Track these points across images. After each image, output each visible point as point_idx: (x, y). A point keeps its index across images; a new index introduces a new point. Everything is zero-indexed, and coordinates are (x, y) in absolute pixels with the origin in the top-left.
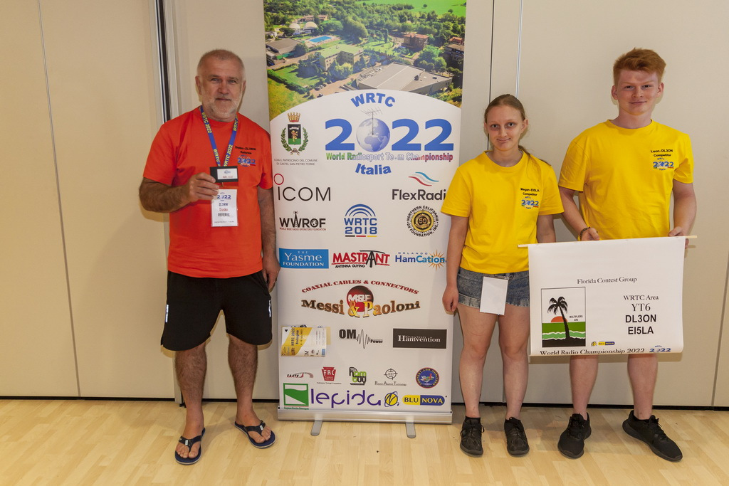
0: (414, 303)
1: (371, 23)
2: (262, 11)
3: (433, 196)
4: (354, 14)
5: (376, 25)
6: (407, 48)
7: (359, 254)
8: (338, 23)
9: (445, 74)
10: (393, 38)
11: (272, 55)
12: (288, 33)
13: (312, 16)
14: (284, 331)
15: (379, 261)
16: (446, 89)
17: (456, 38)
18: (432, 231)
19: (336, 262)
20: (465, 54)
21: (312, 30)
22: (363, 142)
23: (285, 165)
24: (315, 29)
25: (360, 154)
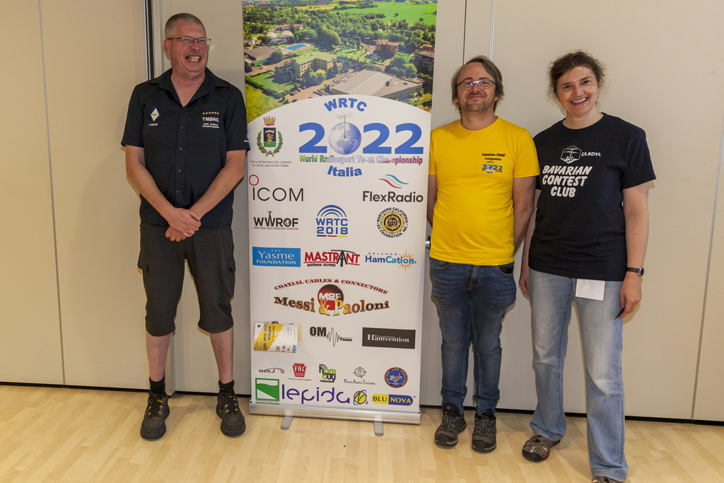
0: (383, 303)
1: (344, 31)
2: (241, 21)
3: (403, 199)
4: (328, 23)
5: (349, 33)
6: (378, 55)
7: (330, 253)
8: (313, 31)
9: (415, 80)
10: (365, 45)
11: (250, 62)
12: (265, 41)
13: (288, 25)
14: (257, 327)
15: (349, 261)
16: (416, 94)
17: (426, 45)
18: (402, 232)
19: (308, 260)
20: (435, 61)
21: (288, 38)
22: (335, 145)
23: (261, 167)
24: (291, 38)
25: (332, 156)
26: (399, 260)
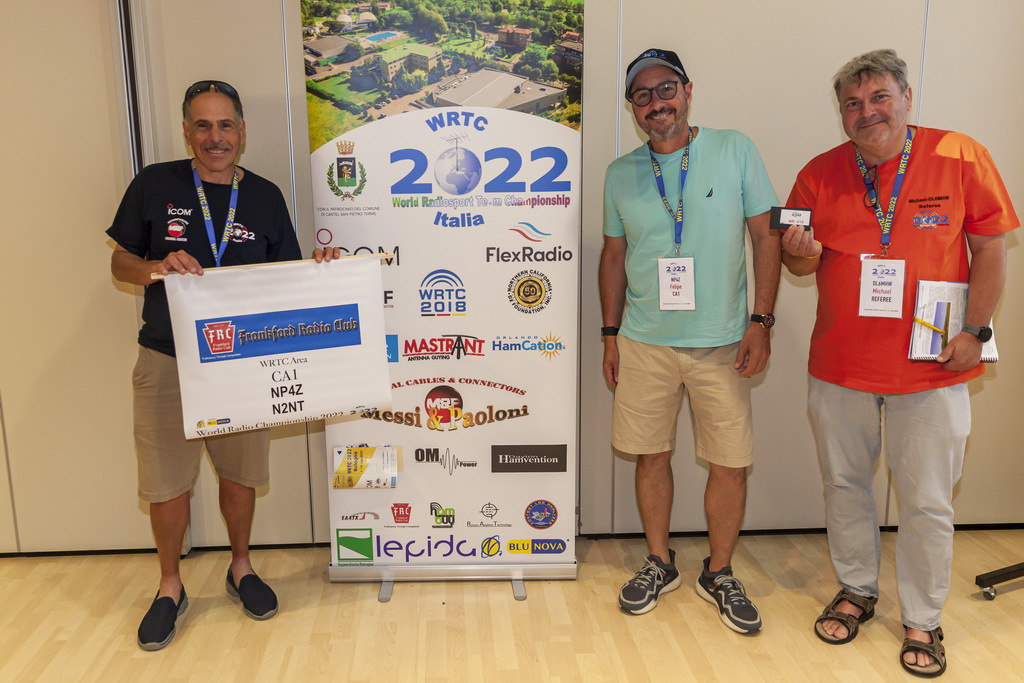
0: (520, 408)
1: (452, 13)
3: (544, 256)
4: (427, 1)
5: (458, 16)
6: (502, 48)
7: (441, 340)
8: (405, 13)
9: (557, 83)
10: (483, 34)
11: (312, 59)
12: (335, 28)
13: (369, 4)
14: (336, 454)
15: (469, 350)
16: (558, 104)
17: (571, 33)
18: (544, 305)
19: (409, 352)
20: (585, 57)
21: (368, 24)
22: (443, 181)
23: (334, 217)
24: (373, 23)
25: (440, 198)
26: (540, 346)
